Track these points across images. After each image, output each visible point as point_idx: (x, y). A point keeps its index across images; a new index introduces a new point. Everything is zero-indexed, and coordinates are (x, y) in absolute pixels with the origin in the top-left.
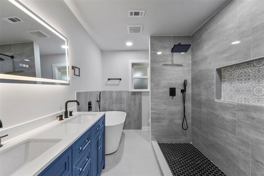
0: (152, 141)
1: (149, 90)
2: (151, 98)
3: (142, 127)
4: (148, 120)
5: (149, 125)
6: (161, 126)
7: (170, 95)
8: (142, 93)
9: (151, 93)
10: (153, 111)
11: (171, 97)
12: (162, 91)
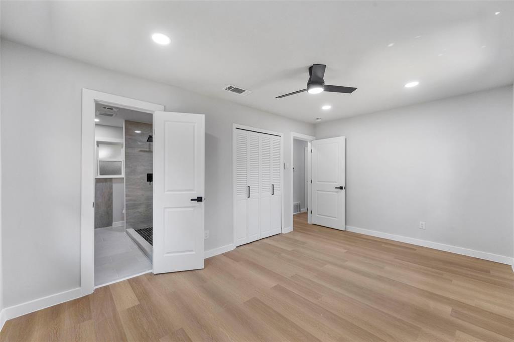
0: (127, 229)
1: (123, 175)
2: (126, 185)
3: (113, 223)
4: (122, 211)
5: (123, 219)
6: (138, 212)
7: (148, 181)
8: (113, 181)
9: (126, 179)
10: (128, 198)
11: (149, 183)
12: (139, 177)
